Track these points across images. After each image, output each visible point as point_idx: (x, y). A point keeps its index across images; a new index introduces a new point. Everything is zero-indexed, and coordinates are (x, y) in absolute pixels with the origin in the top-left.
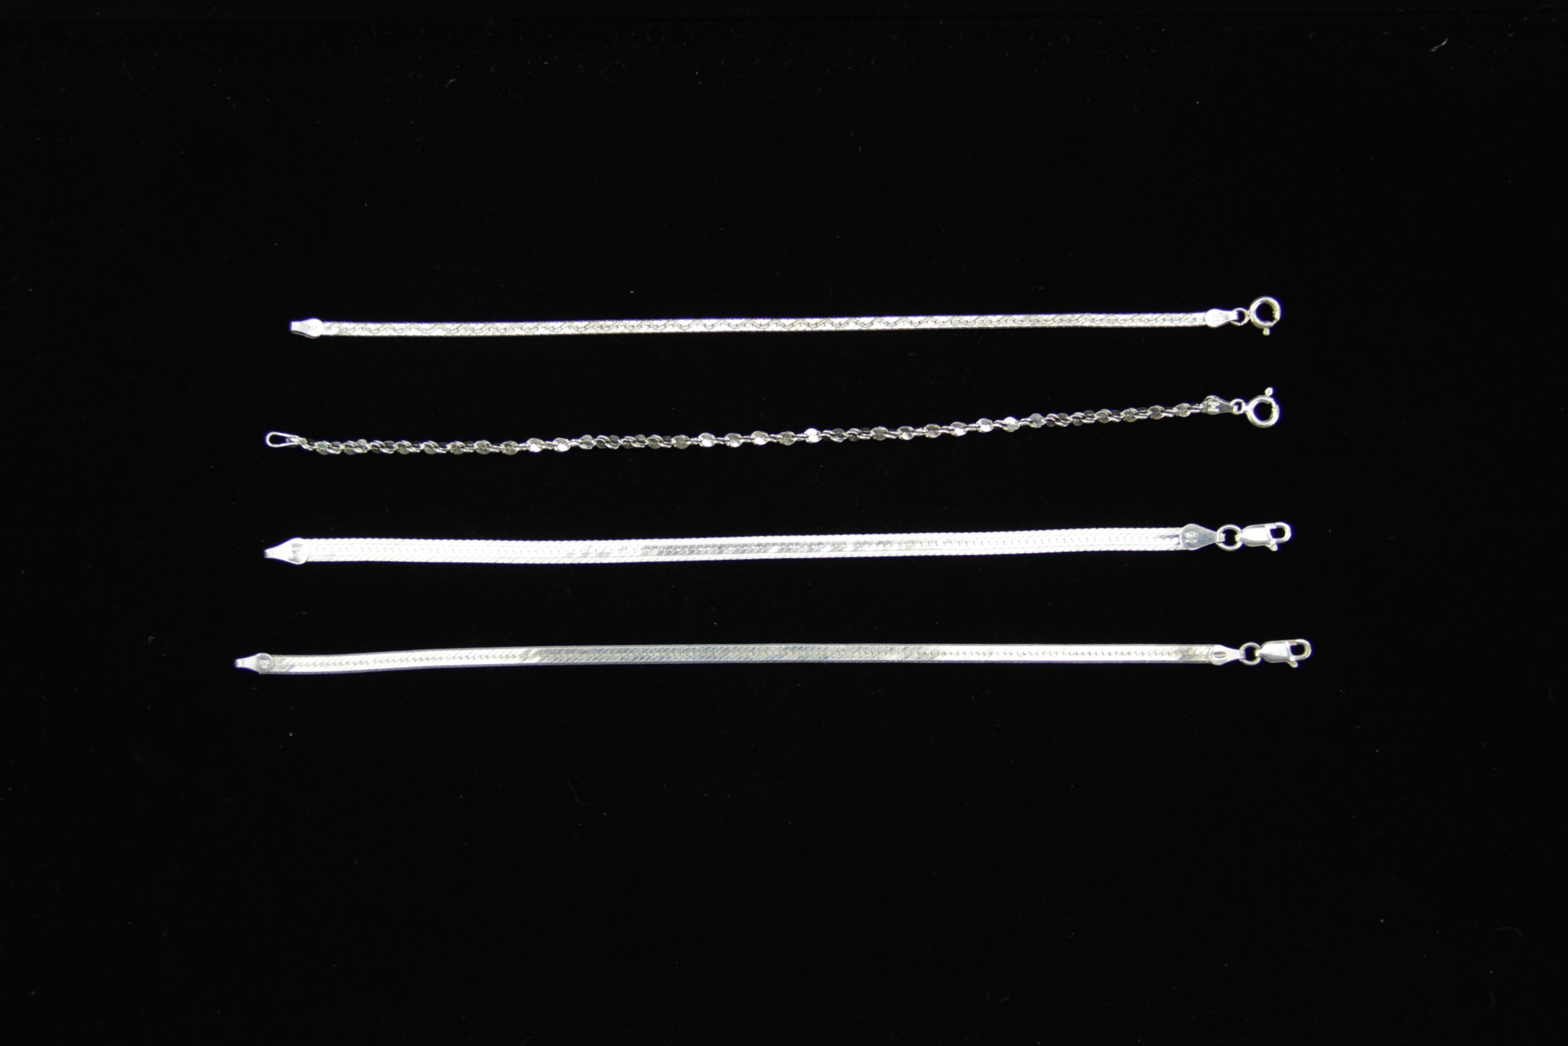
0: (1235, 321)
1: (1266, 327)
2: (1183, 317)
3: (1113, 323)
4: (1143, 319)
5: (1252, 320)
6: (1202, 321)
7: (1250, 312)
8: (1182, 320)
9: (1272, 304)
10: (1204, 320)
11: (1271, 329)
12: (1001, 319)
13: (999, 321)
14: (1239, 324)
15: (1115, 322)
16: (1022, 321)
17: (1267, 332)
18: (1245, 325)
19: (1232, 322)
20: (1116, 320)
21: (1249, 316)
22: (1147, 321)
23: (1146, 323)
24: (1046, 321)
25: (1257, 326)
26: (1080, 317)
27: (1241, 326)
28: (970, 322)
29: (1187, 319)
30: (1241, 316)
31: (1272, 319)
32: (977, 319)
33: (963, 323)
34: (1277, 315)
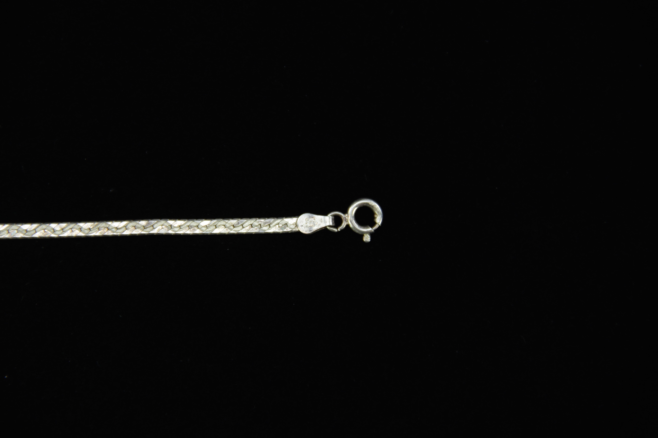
0: (330, 226)
1: (367, 233)
2: (273, 222)
3: (194, 230)
4: (228, 225)
5: (351, 226)
6: (294, 226)
7: (348, 216)
8: (271, 226)
9: (373, 206)
10: (297, 226)
11: (372, 234)
12: (65, 228)
13: (62, 229)
14: (335, 230)
15: (196, 228)
16: (90, 229)
17: (367, 238)
18: (342, 230)
19: (328, 228)
20: (198, 226)
21: (346, 220)
22: (232, 227)
23: (232, 230)
24: (117, 228)
25: (357, 232)
26: (156, 223)
27: (338, 232)
28: (30, 231)
29: (278, 224)
30: (338, 221)
31: (373, 224)
32: (38, 227)
33: (21, 232)
34: (379, 220)
